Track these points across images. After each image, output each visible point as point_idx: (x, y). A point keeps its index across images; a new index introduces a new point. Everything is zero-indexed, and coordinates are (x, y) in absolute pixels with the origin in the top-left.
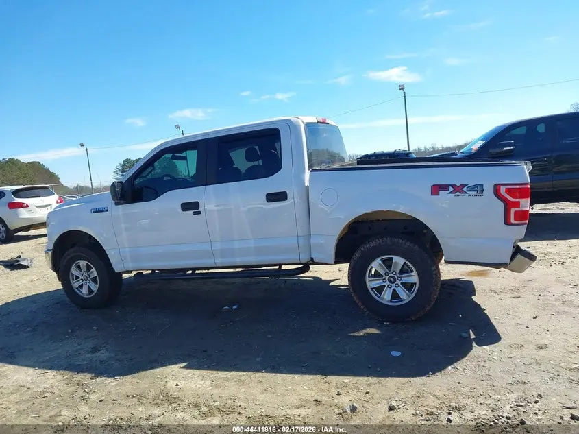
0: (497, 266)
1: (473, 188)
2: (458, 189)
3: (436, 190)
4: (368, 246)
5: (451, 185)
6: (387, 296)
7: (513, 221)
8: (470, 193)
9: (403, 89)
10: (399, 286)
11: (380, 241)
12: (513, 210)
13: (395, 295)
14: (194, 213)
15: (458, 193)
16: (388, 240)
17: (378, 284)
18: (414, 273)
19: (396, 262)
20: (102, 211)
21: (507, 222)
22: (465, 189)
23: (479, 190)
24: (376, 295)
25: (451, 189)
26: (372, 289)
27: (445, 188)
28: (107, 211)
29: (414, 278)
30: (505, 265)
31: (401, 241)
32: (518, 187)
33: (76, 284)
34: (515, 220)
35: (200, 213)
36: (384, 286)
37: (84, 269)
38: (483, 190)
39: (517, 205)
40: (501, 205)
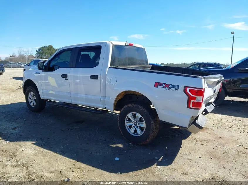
1: (174, 87)
2: (167, 86)
3: (157, 84)
4: (127, 106)
5: (163, 83)
6: (132, 131)
7: (191, 106)
8: (172, 89)
10: (138, 127)
11: (131, 105)
12: (192, 101)
13: (136, 131)
14: (65, 79)
15: (166, 88)
16: (135, 105)
17: (130, 124)
18: (144, 123)
19: (137, 116)
20: (38, 73)
21: (188, 106)
22: (170, 86)
23: (176, 87)
24: (128, 129)
25: (164, 85)
26: (127, 126)
27: (161, 84)
28: (40, 73)
29: (144, 125)
31: (140, 106)
32: (195, 89)
33: (30, 101)
34: (192, 106)
35: (67, 79)
36: (132, 126)
37: (32, 95)
38: (178, 89)
39: (194, 98)
40: (186, 98)
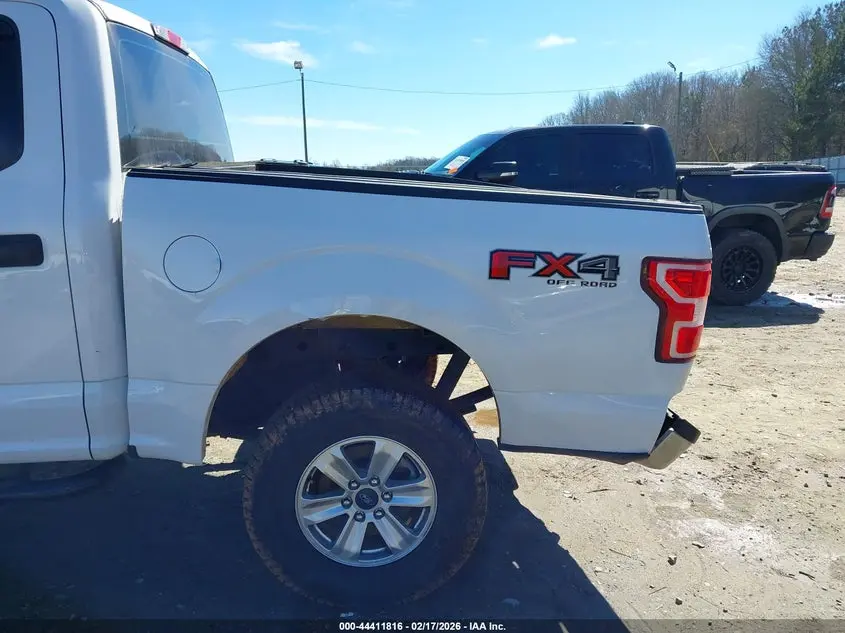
0: (622, 458)
1: (594, 266)
2: (558, 267)
3: (502, 265)
4: (308, 411)
5: (537, 253)
6: (353, 540)
7: (673, 353)
8: (587, 277)
9: (300, 68)
10: (384, 514)
11: (342, 398)
12: (678, 326)
13: (373, 538)
15: (556, 277)
17: (328, 513)
18: (427, 482)
19: (381, 455)
21: (661, 353)
22: (573, 266)
23: (606, 268)
24: (322, 541)
25: (540, 264)
26: (312, 527)
27: (525, 259)
29: (423, 494)
30: (640, 457)
31: (399, 398)
34: (679, 350)
36: (346, 516)
38: (617, 272)
40: (652, 312)
